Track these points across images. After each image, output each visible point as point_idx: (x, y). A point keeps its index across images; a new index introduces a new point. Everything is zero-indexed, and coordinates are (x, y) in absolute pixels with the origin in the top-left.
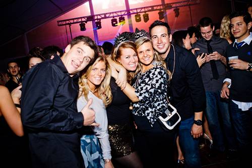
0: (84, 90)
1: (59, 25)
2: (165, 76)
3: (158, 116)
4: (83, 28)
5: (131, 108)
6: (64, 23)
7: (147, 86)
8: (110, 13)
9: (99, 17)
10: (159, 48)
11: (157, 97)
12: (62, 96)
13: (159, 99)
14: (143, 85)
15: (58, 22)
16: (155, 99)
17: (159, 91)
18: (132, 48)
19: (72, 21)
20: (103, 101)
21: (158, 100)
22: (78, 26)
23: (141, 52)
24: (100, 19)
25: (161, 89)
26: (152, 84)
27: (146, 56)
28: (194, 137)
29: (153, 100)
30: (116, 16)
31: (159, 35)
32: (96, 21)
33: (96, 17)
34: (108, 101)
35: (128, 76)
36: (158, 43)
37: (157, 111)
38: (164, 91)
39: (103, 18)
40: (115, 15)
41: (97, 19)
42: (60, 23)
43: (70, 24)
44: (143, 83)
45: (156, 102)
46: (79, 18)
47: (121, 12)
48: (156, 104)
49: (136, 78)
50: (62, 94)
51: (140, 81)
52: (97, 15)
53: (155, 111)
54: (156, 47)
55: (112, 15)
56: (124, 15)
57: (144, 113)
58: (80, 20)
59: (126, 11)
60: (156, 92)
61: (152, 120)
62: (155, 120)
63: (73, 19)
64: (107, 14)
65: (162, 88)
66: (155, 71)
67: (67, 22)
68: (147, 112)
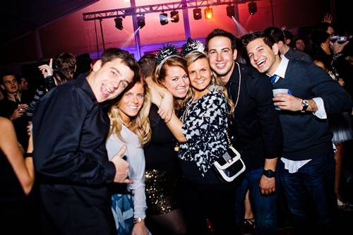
0: (115, 124)
1: (85, 20)
2: (223, 106)
3: (213, 161)
4: (119, 25)
5: (177, 149)
6: (93, 16)
7: (198, 120)
8: (159, 5)
9: (142, 10)
10: (218, 67)
11: (213, 135)
12: (88, 133)
13: (215, 138)
14: (192, 119)
15: (84, 14)
16: (210, 138)
17: (216, 127)
18: (181, 66)
19: (104, 15)
20: (139, 138)
21: (213, 140)
22: (112, 22)
23: (193, 72)
24: (144, 13)
25: (218, 125)
26: (204, 118)
27: (199, 77)
28: (263, 192)
29: (206, 139)
30: (166, 10)
31: (219, 49)
32: (138, 16)
33: (138, 11)
34: (145, 139)
35: (176, 105)
36: (217, 61)
37: (212, 155)
38: (223, 127)
39: (147, 12)
40: (165, 8)
41: (140, 13)
42: (87, 16)
43: (101, 19)
44: (193, 116)
45: (210, 142)
46: (114, 11)
47: (174, 4)
48: (211, 145)
49: (184, 108)
50: (89, 130)
51: (189, 112)
52: (140, 7)
53: (209, 154)
54: (213, 66)
55: (160, 8)
56: (178, 8)
57: (193, 157)
58: (115, 13)
59: (181, 3)
60: (210, 129)
61: (204, 167)
62: (209, 167)
63: (106, 12)
64: (153, 6)
65: (220, 123)
66: (210, 98)
67: (97, 15)
68: (197, 156)
